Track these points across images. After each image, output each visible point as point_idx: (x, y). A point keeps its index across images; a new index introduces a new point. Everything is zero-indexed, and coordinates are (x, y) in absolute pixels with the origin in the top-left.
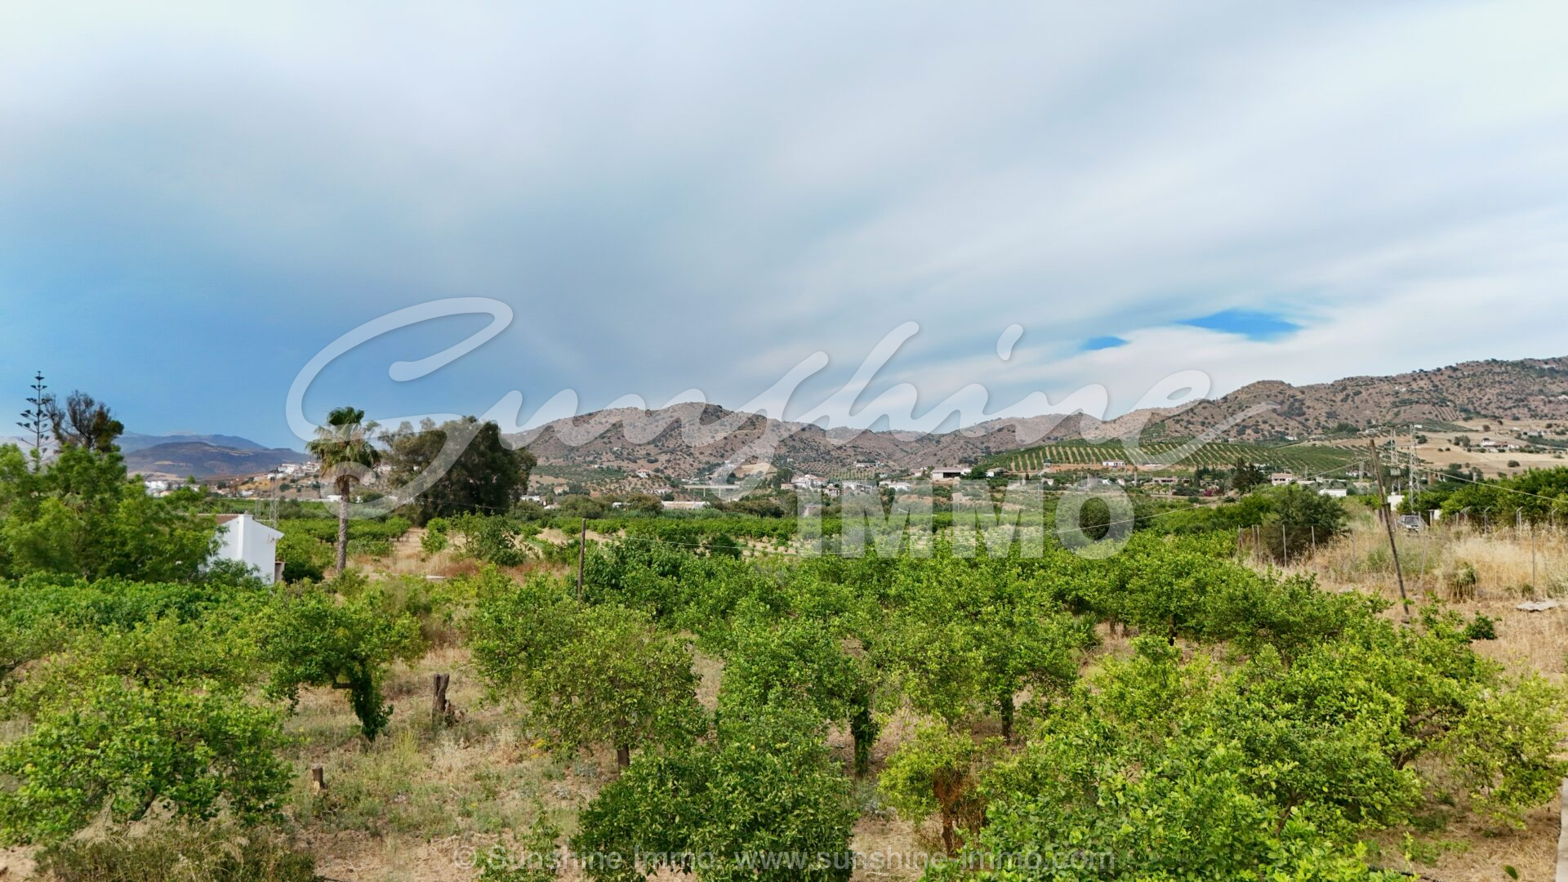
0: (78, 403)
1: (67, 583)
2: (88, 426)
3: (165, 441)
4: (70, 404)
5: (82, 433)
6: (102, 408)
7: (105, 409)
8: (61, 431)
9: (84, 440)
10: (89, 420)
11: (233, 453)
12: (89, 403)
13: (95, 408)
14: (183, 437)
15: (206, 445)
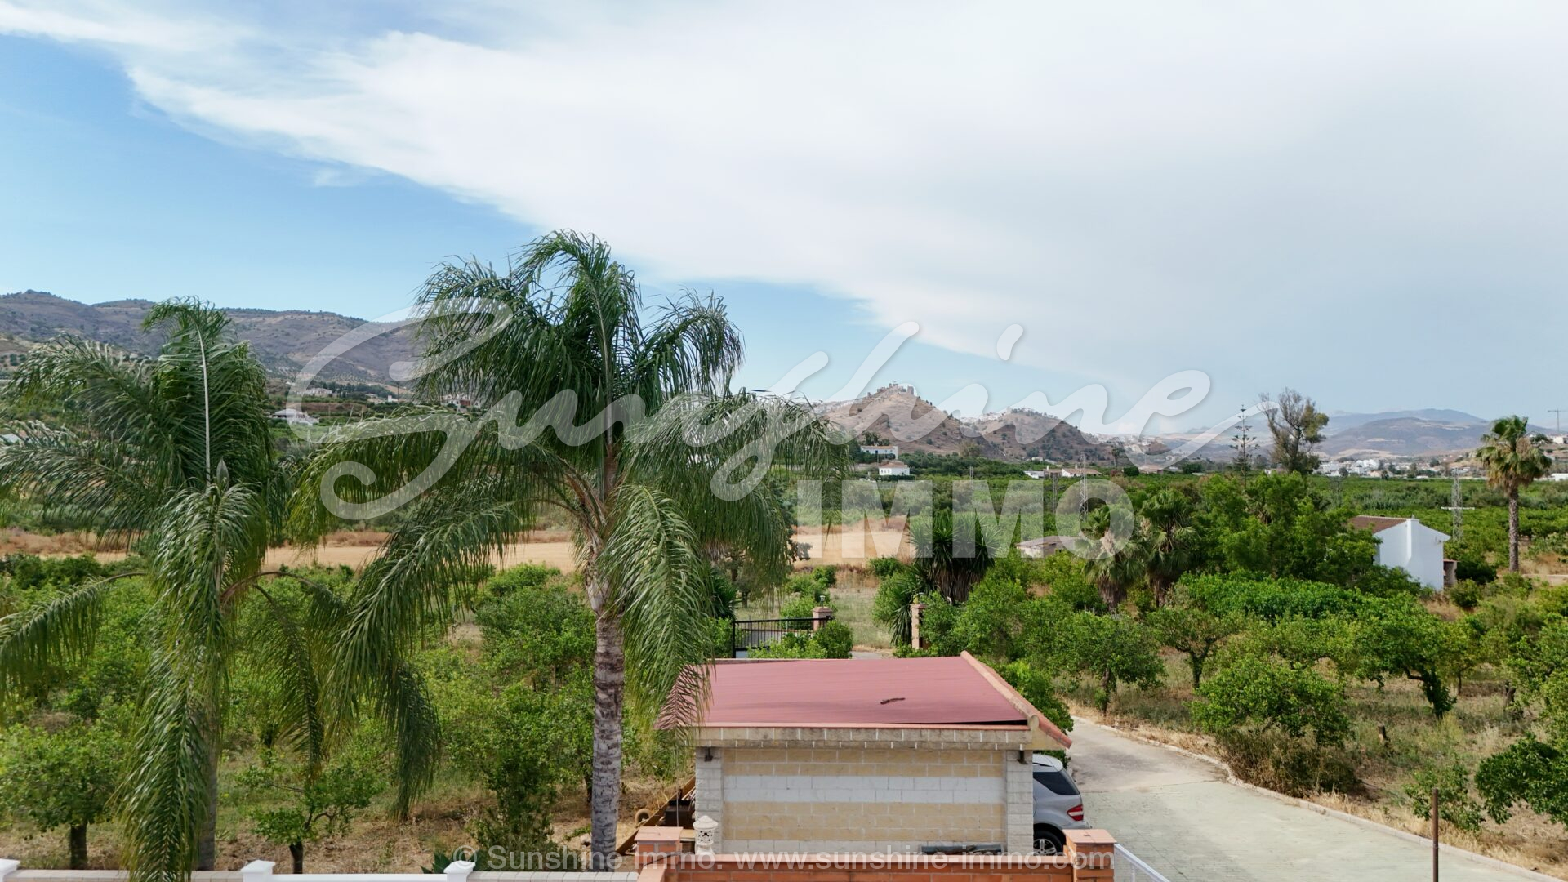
0: (1288, 399)
1: (1259, 579)
2: (1297, 419)
3: (1376, 419)
4: (1281, 401)
5: (1293, 426)
6: (1308, 402)
7: (1311, 404)
8: (1275, 425)
9: (1294, 432)
10: (1298, 414)
11: (1448, 427)
12: (1297, 399)
13: (1303, 403)
14: (1393, 413)
15: (1418, 420)
